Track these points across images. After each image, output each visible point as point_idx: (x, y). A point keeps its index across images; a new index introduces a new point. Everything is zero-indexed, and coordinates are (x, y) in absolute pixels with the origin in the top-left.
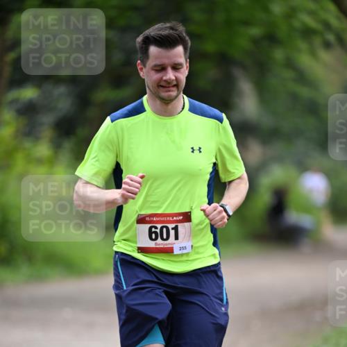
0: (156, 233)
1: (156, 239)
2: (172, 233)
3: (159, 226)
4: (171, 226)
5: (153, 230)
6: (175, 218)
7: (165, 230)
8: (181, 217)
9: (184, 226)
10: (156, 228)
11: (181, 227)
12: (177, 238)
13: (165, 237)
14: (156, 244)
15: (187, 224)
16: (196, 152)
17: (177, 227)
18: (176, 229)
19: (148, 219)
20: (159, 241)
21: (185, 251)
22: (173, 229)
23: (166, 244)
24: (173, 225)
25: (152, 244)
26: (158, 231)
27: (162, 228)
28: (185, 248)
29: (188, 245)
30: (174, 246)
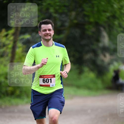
0: (45, 81)
1: (45, 82)
2: (50, 81)
3: (46, 79)
4: (49, 79)
5: (44, 80)
8: (52, 76)
9: (53, 79)
10: (45, 79)
11: (52, 79)
12: (51, 82)
13: (47, 82)
14: (45, 84)
15: (54, 78)
16: (58, 57)
17: (51, 79)
19: (42, 76)
20: (46, 83)
21: (53, 86)
22: (50, 79)
23: (48, 84)
24: (50, 78)
25: (44, 84)
26: (46, 80)
27: (47, 79)
28: (53, 85)
29: (54, 84)
30: (50, 85)
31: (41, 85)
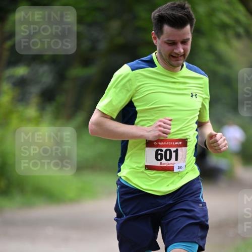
0: (161, 155)
1: (161, 159)
2: (174, 154)
3: (164, 149)
4: (173, 149)
5: (159, 152)
6: (176, 143)
7: (168, 152)
8: (181, 143)
9: (182, 150)
10: (162, 151)
11: (179, 149)
12: (176, 159)
13: (168, 158)
14: (161, 163)
15: (184, 148)
16: (194, 97)
18: (176, 151)
19: (155, 143)
20: (164, 161)
21: (181, 170)
22: (174, 151)
23: (169, 164)
25: (157, 164)
26: (163, 153)
27: (166, 151)
29: (183, 165)
30: (175, 165)
31: (149, 168)
